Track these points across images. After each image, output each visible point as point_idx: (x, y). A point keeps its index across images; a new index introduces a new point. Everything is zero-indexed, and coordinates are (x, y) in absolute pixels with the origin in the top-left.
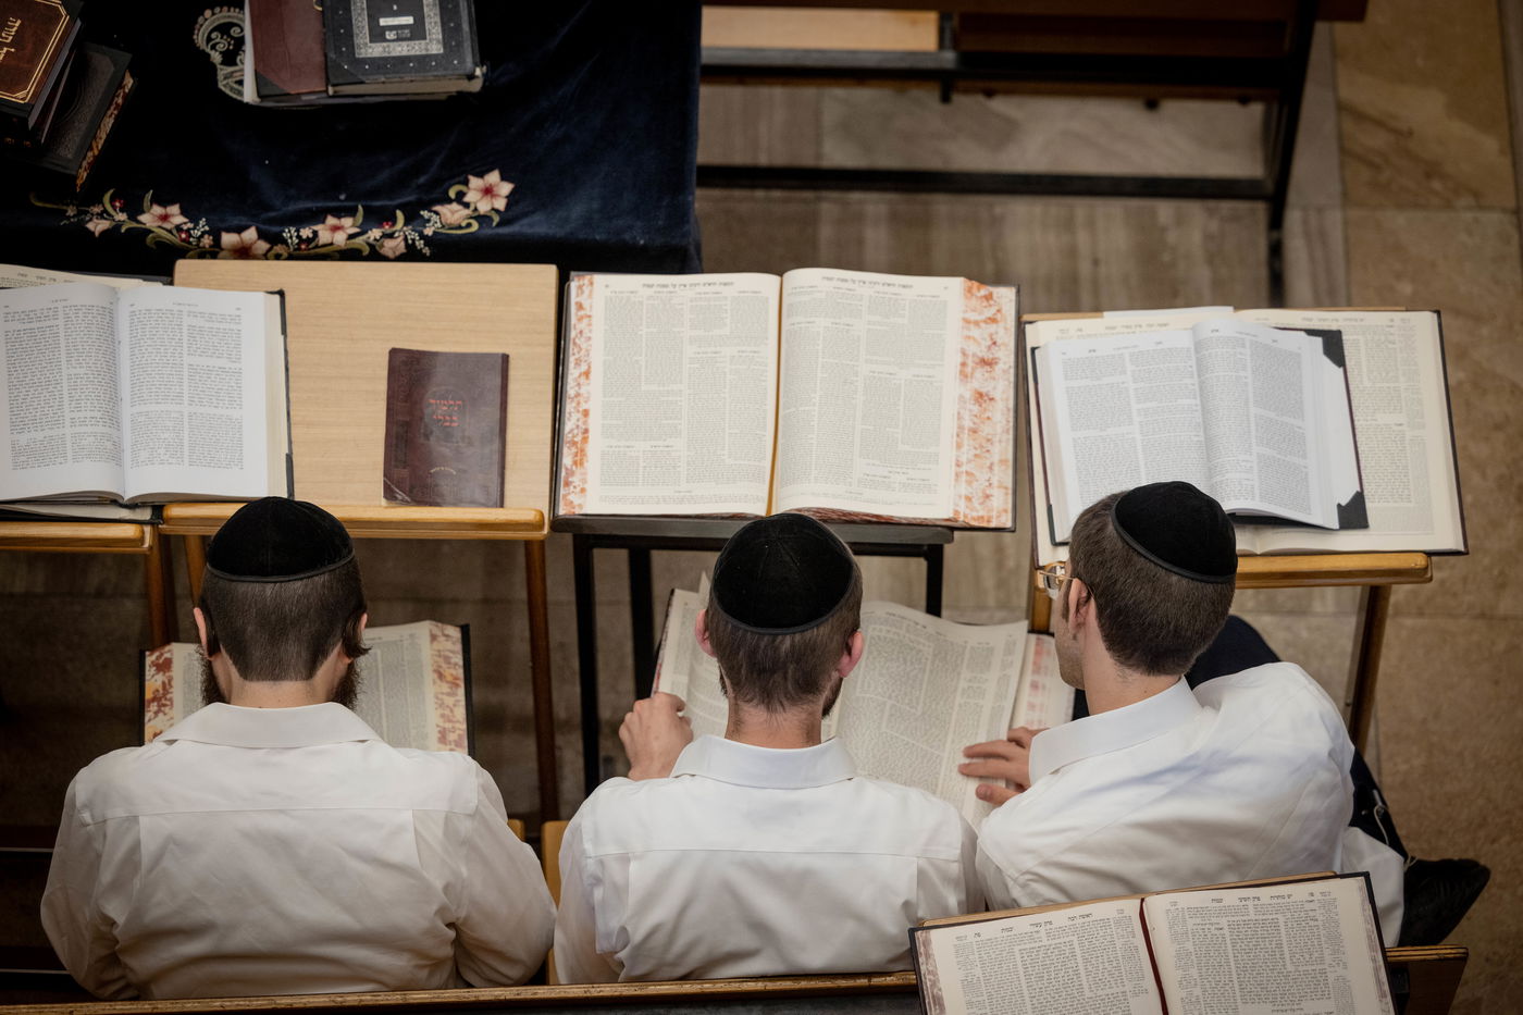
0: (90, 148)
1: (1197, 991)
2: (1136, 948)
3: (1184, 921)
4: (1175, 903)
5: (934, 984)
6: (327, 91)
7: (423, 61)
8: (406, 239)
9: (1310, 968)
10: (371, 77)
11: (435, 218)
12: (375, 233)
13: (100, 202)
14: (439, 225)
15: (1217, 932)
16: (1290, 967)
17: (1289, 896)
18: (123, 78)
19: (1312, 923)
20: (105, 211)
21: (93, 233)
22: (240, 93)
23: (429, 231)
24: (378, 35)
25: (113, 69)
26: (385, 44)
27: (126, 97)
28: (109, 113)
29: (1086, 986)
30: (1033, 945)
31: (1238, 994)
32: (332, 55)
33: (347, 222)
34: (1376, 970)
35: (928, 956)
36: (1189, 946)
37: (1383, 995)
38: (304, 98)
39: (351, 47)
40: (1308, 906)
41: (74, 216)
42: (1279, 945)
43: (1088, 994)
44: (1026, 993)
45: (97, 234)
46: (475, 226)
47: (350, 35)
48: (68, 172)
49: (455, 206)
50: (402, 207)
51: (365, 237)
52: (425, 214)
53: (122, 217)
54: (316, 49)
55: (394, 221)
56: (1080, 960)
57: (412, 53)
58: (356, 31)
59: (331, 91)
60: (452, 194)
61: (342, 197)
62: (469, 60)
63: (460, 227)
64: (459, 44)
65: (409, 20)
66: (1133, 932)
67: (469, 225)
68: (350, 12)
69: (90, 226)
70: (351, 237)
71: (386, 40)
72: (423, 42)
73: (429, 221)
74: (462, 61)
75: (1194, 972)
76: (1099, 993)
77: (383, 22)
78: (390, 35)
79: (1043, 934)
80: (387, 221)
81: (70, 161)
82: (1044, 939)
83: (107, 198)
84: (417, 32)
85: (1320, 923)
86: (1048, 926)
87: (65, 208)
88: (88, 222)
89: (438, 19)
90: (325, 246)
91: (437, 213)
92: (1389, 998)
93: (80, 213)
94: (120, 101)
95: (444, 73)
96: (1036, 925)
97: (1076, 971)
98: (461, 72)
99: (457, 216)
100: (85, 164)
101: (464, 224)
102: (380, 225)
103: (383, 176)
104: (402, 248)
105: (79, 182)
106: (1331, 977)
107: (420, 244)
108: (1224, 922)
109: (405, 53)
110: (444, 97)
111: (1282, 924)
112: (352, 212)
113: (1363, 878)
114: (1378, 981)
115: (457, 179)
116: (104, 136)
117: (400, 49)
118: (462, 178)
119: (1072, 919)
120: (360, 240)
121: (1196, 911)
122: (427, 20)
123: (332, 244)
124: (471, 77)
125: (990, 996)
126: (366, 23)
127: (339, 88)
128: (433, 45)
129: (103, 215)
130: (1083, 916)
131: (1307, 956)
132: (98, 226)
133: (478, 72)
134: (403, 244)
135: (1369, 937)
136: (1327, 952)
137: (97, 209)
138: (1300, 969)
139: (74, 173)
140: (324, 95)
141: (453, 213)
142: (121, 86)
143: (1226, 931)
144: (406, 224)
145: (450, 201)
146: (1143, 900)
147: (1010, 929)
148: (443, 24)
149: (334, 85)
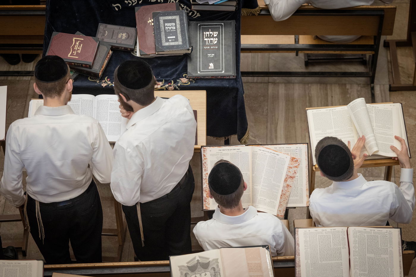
0: (102, 67)
1: (357, 249)
2: (345, 238)
3: (357, 233)
4: (355, 229)
5: (298, 240)
6: (156, 53)
7: (178, 46)
8: (174, 86)
9: (384, 247)
10: (166, 50)
11: (180, 81)
12: (167, 85)
13: (104, 79)
14: (181, 83)
15: (364, 237)
16: (380, 247)
17: (382, 231)
18: (109, 51)
19: (386, 237)
20: (106, 81)
21: (103, 87)
22: (136, 55)
23: (179, 85)
24: (167, 40)
25: (107, 49)
26: (169, 43)
27: (110, 56)
28: (106, 59)
29: (332, 245)
30: (321, 235)
31: (367, 251)
32: (157, 45)
33: (161, 83)
34: (399, 250)
35: (297, 234)
36: (357, 239)
37: (400, 256)
38: (151, 55)
39: (161, 43)
40: (386, 234)
41: (99, 83)
42: (378, 241)
43: (332, 247)
44: (318, 245)
45: (104, 87)
46: (189, 83)
47: (161, 41)
48: (97, 72)
49: (184, 78)
50: (173, 79)
51: (165, 86)
52: (178, 80)
53: (110, 83)
54: (153, 44)
55: (171, 82)
56: (331, 239)
57: (175, 44)
58: (162, 40)
59: (157, 53)
60: (184, 76)
61: (160, 77)
62: (188, 46)
63: (186, 83)
64: (186, 42)
65: (174, 37)
66: (345, 234)
67: (188, 83)
68: (161, 35)
69: (102, 85)
70: (161, 86)
71: (169, 42)
72: (178, 42)
73: (179, 82)
74: (186, 46)
75: (357, 245)
76: (335, 247)
77: (168, 38)
78: (170, 41)
79: (324, 232)
80: (169, 82)
81: (98, 70)
82: (324, 233)
83: (106, 78)
84: (176, 40)
85: (388, 238)
86: (326, 231)
87: (96, 81)
88: (102, 84)
89: (181, 37)
90: (156, 88)
91: (181, 80)
92: (402, 257)
93: (100, 82)
94: (109, 56)
95: (182, 49)
96: (323, 230)
97: (330, 242)
98: (186, 48)
99: (185, 81)
100: (101, 71)
101: (187, 83)
102: (168, 84)
103: (169, 73)
104: (173, 88)
105: (100, 75)
106: (389, 250)
107: (177, 88)
108: (366, 235)
109: (173, 44)
110: (182, 55)
111: (379, 237)
112: (161, 81)
113: (399, 229)
114: (400, 253)
115: (185, 73)
116: (105, 65)
117: (172, 44)
118: (186, 72)
119: (331, 230)
120: (163, 87)
121: (360, 232)
122: (178, 37)
123: (157, 88)
124: (189, 50)
125: (310, 245)
126: (164, 38)
127: (158, 53)
128: (180, 42)
129: (105, 82)
130: (334, 230)
131: (384, 245)
132: (104, 85)
133: (190, 48)
134: (173, 87)
135: (399, 242)
136: (389, 244)
137: (104, 81)
138: (382, 247)
139: (98, 73)
140: (155, 54)
141: (184, 80)
142: (109, 53)
143: (366, 237)
144: (174, 84)
145: (183, 77)
146: (348, 228)
147: (317, 231)
148: (182, 38)
149: (157, 52)
